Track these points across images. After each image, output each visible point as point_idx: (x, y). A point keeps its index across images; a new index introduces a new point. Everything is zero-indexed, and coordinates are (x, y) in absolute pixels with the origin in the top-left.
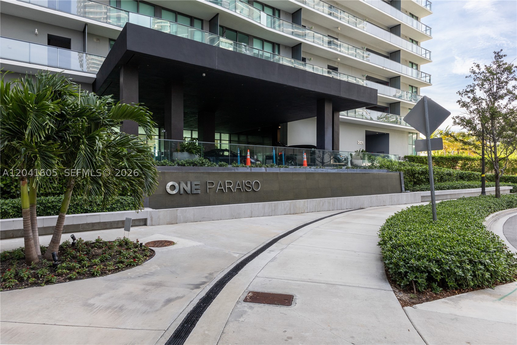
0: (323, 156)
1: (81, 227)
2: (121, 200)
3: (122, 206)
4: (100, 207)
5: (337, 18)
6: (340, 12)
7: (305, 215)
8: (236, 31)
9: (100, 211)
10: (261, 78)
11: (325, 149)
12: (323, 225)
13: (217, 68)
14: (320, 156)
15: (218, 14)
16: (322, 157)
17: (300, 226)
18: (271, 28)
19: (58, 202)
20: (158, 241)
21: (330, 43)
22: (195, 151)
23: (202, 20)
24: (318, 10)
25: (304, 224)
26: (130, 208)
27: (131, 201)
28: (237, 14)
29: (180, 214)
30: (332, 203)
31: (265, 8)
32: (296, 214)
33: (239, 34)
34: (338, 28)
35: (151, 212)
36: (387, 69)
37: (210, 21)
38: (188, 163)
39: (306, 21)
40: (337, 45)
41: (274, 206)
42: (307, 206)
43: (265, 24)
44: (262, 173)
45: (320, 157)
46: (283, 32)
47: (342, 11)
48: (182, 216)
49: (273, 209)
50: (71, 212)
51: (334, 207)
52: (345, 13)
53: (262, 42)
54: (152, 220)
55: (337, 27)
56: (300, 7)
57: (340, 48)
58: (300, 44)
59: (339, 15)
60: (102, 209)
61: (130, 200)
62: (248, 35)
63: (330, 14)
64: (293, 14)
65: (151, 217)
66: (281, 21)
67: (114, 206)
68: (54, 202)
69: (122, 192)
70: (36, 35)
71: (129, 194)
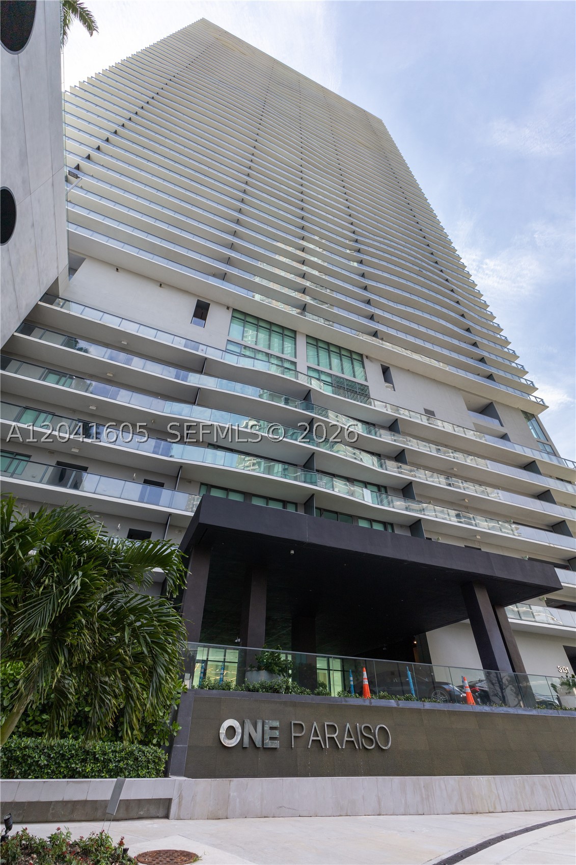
0: (502, 693)
1: (51, 811)
2: (136, 753)
3: (135, 767)
4: (98, 765)
5: (460, 488)
6: (462, 482)
7: (498, 817)
8: (336, 513)
9: (95, 775)
10: (369, 552)
11: (500, 669)
12: (546, 839)
13: (307, 541)
14: (496, 692)
15: (313, 495)
16: (501, 696)
17: (490, 840)
18: (378, 504)
19: (35, 749)
20: (167, 852)
21: (458, 516)
22: (277, 668)
23: (296, 504)
24: (433, 482)
25: (499, 835)
26: (148, 772)
27: (153, 755)
28: (336, 492)
29: (235, 794)
30: (551, 789)
31: (368, 486)
32: (479, 815)
33: (339, 516)
34: (464, 500)
35: (180, 784)
36: (556, 546)
37: (305, 504)
38: (264, 688)
39: (420, 495)
40: (470, 518)
41: (424, 787)
42: (496, 792)
43: (370, 501)
44: (390, 709)
45: (497, 696)
46: (393, 507)
47: (463, 481)
48: (238, 800)
49: (424, 796)
50: (48, 773)
51: (560, 801)
52: (468, 482)
53: (370, 522)
54: (180, 803)
55: (463, 498)
56: (410, 481)
57: (475, 521)
58: (419, 521)
59: (461, 485)
60: (100, 771)
61: (153, 753)
62: (351, 516)
63: (449, 485)
64: (402, 490)
65: (180, 797)
66: (390, 497)
67: (121, 764)
68: (28, 748)
69: (145, 738)
70: (118, 530)
71: (155, 741)
